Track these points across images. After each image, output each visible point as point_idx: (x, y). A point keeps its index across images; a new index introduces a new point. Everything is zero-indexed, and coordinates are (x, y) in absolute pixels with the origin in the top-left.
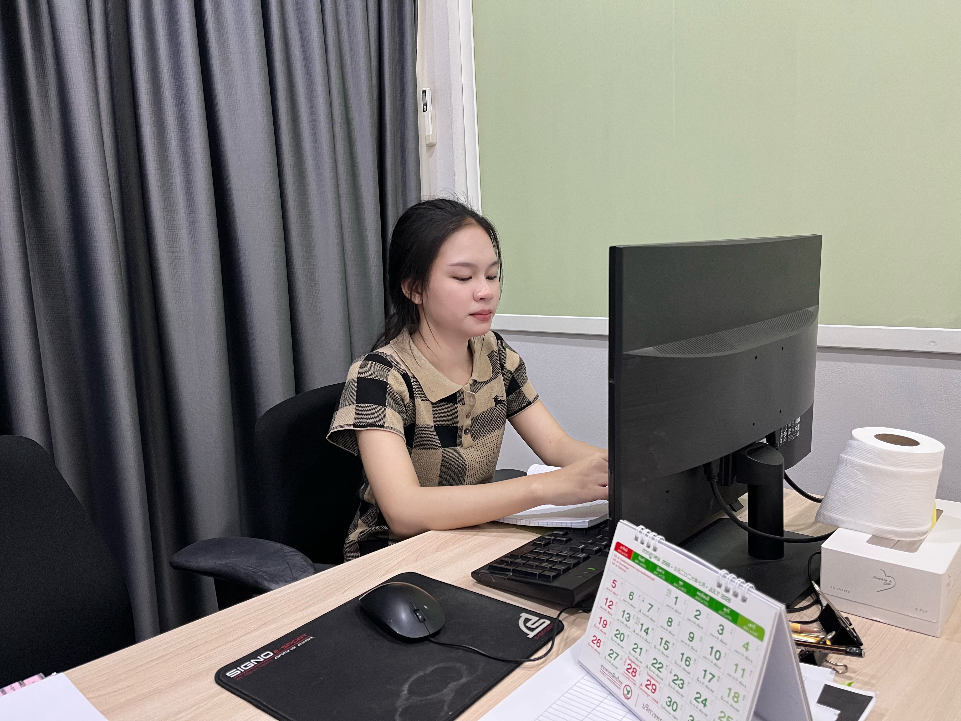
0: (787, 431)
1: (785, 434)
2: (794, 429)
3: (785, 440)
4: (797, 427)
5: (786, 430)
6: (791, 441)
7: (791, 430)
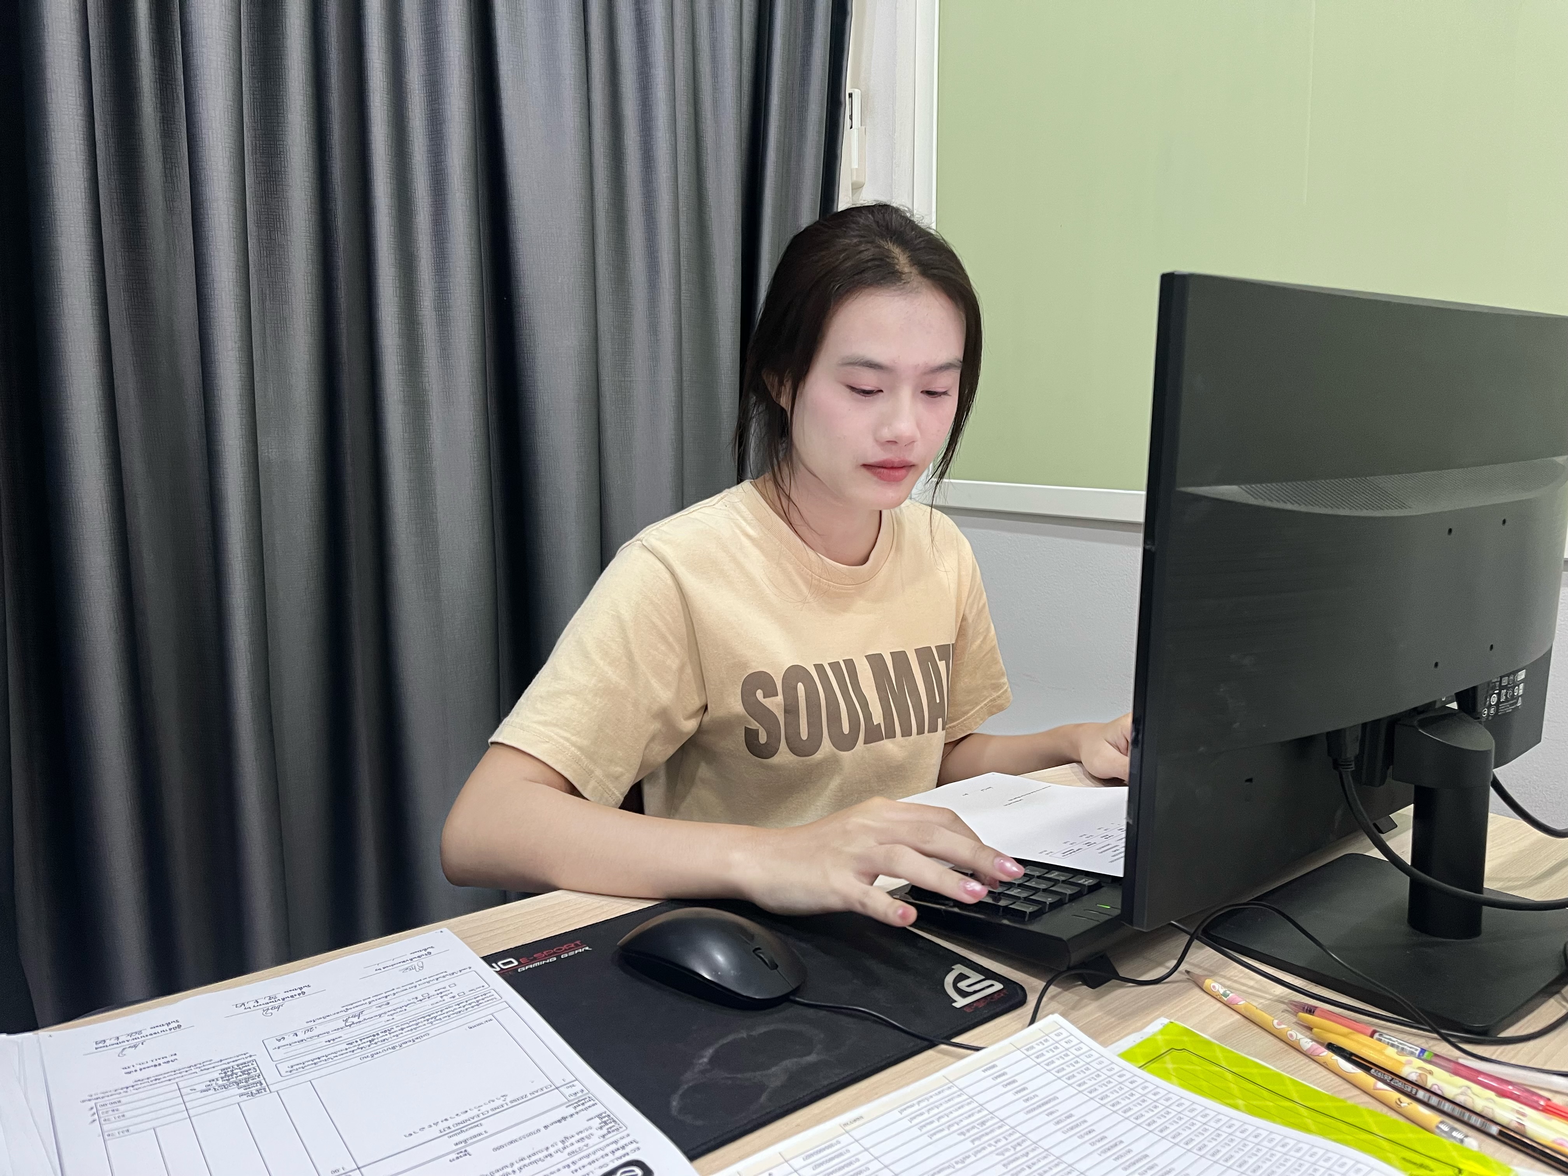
0: (1499, 695)
1: (1494, 699)
2: (1513, 692)
3: (1492, 711)
4: (1518, 689)
5: (1497, 691)
6: (1505, 713)
7: (1507, 693)
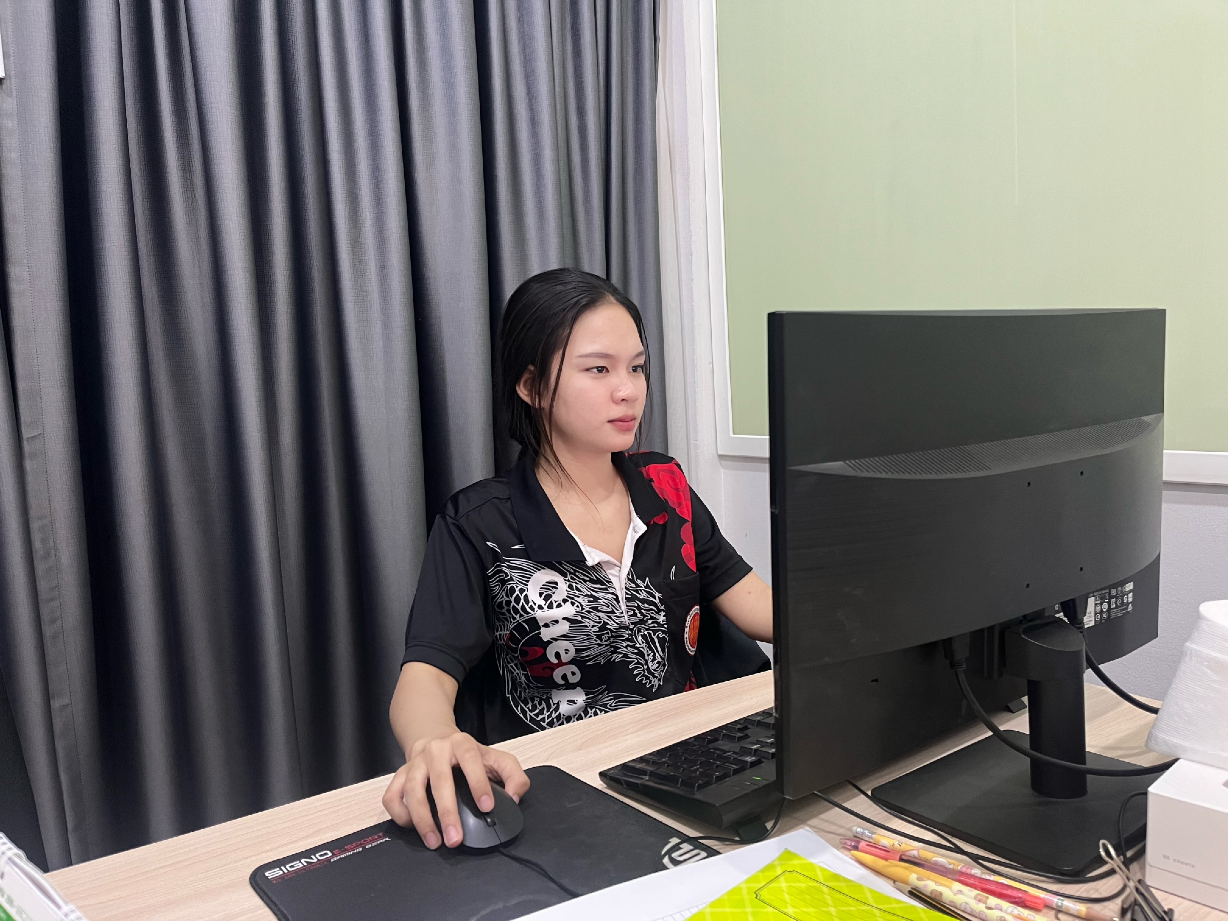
0: (1109, 603)
1: (1105, 606)
2: (1123, 600)
3: (1104, 616)
4: (1128, 598)
5: (1107, 600)
6: (1117, 618)
7: (1116, 601)
